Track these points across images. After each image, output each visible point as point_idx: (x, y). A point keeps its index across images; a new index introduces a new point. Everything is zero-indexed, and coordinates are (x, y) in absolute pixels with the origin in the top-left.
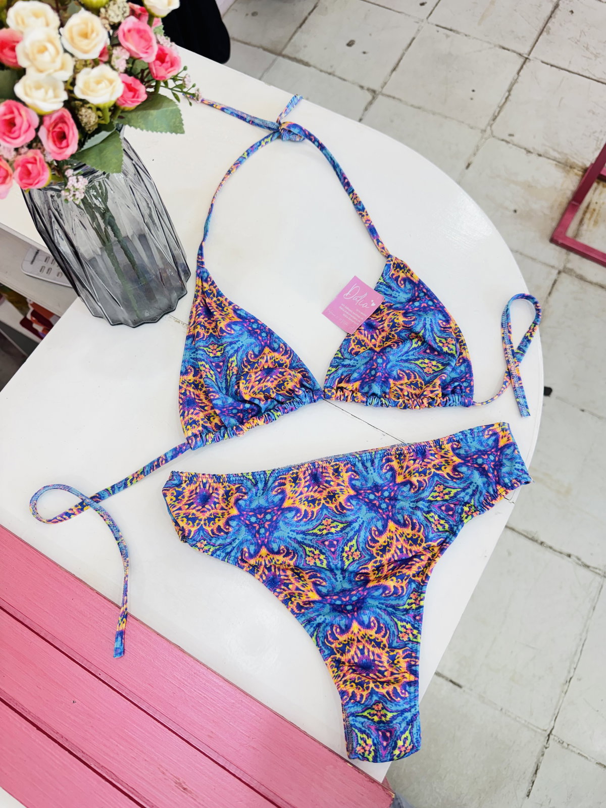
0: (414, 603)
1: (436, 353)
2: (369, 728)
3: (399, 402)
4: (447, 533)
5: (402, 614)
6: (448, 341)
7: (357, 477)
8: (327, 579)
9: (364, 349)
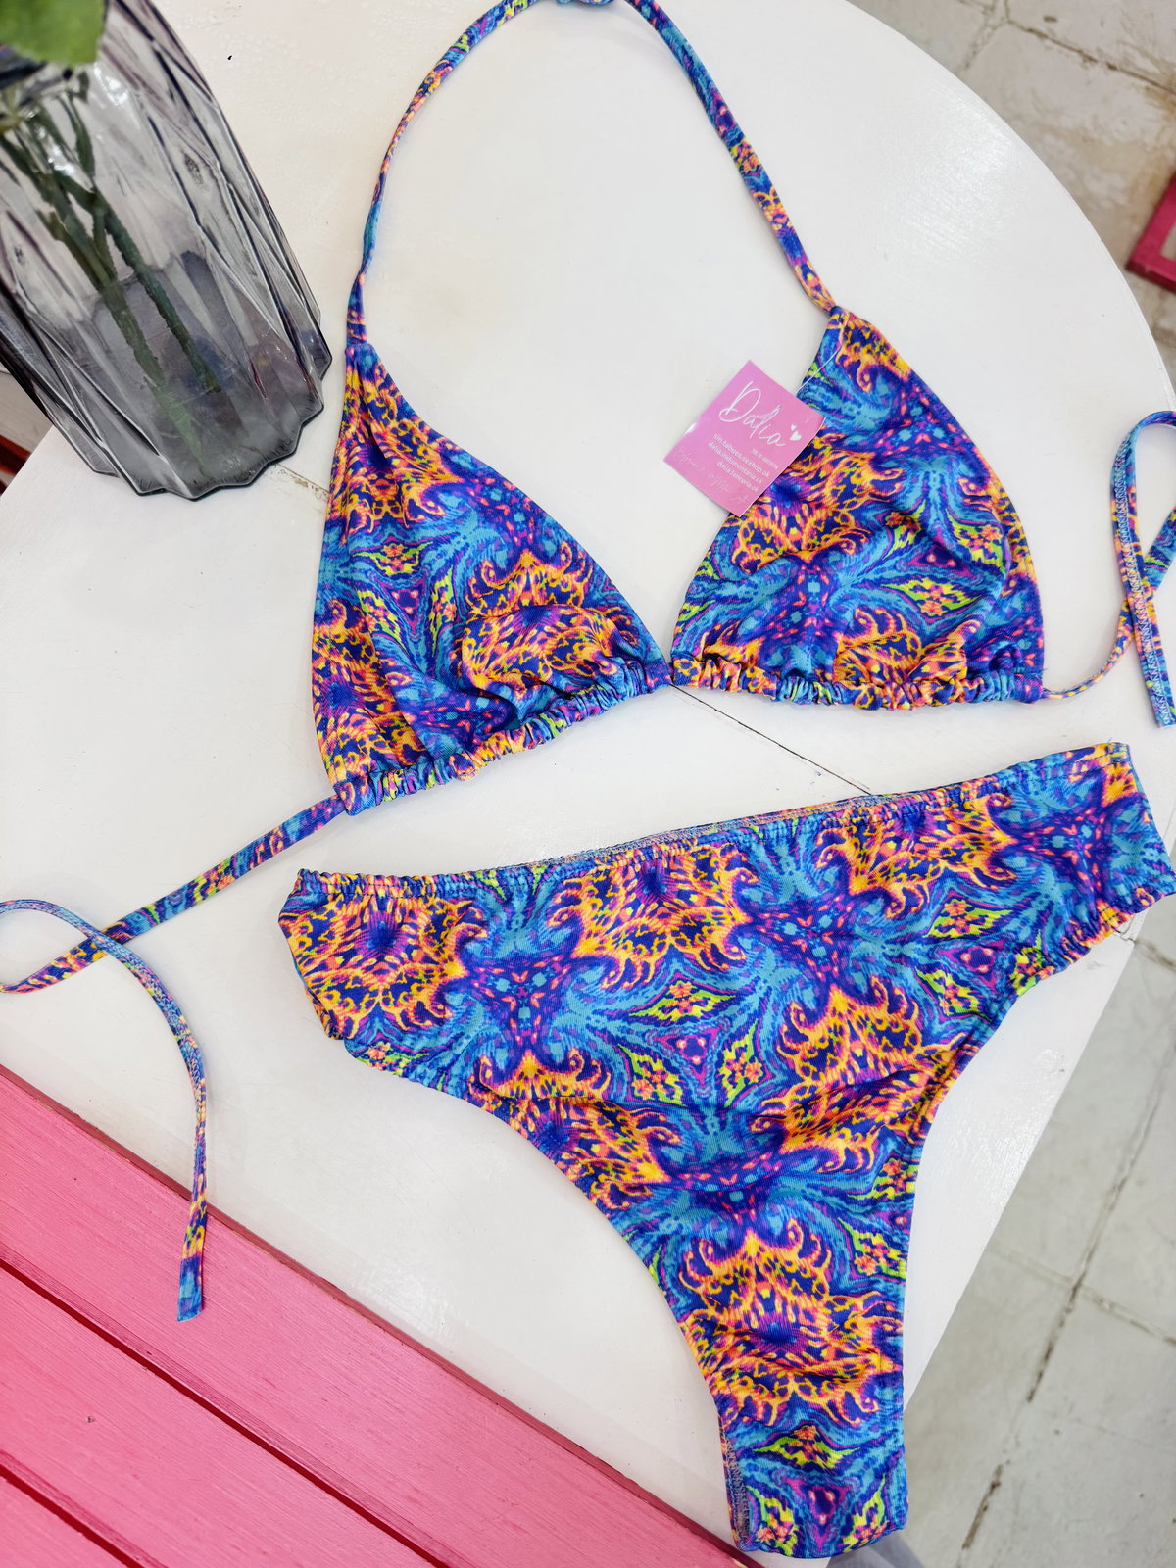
0: (892, 1185)
1: (952, 563)
2: (786, 1484)
3: (859, 692)
4: (975, 1019)
5: (862, 1211)
6: (984, 534)
7: (754, 879)
8: (682, 1128)
9: (770, 554)
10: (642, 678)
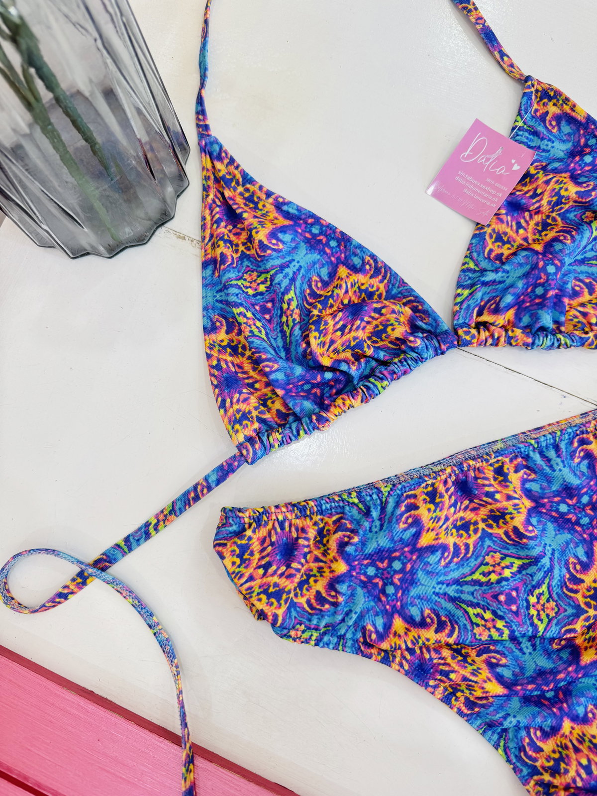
3: (589, 338)
7: (533, 476)
8: (506, 653)
9: (509, 249)
10: (437, 345)
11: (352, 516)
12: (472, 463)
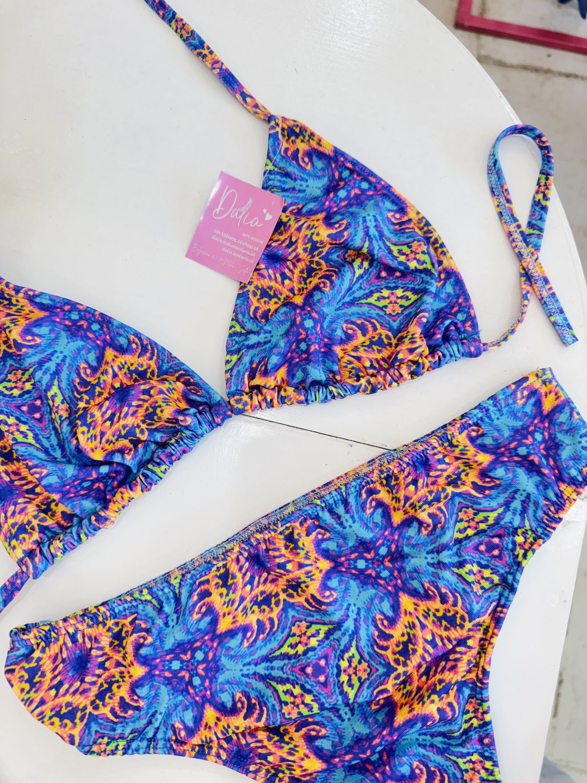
0: (475, 717)
1: (398, 274)
3: (361, 385)
4: (499, 589)
5: (459, 743)
6: (413, 249)
7: (328, 535)
8: (326, 722)
9: (276, 303)
10: (211, 419)
11: (146, 615)
12: (259, 536)
